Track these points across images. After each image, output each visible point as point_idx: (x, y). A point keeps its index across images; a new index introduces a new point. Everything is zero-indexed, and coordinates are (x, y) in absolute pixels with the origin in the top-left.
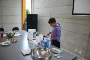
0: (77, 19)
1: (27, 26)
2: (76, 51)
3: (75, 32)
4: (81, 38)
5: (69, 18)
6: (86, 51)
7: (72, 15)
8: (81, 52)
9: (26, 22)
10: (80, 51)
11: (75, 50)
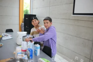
0: (78, 20)
1: (25, 28)
2: (77, 59)
3: (76, 36)
4: (83, 43)
5: (69, 19)
6: (89, 60)
7: (72, 15)
8: (83, 60)
9: (23, 24)
10: (81, 60)
11: (76, 57)
